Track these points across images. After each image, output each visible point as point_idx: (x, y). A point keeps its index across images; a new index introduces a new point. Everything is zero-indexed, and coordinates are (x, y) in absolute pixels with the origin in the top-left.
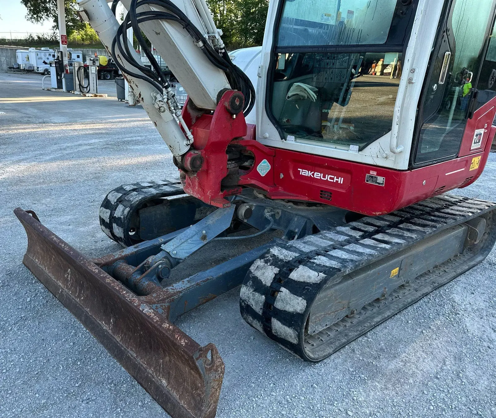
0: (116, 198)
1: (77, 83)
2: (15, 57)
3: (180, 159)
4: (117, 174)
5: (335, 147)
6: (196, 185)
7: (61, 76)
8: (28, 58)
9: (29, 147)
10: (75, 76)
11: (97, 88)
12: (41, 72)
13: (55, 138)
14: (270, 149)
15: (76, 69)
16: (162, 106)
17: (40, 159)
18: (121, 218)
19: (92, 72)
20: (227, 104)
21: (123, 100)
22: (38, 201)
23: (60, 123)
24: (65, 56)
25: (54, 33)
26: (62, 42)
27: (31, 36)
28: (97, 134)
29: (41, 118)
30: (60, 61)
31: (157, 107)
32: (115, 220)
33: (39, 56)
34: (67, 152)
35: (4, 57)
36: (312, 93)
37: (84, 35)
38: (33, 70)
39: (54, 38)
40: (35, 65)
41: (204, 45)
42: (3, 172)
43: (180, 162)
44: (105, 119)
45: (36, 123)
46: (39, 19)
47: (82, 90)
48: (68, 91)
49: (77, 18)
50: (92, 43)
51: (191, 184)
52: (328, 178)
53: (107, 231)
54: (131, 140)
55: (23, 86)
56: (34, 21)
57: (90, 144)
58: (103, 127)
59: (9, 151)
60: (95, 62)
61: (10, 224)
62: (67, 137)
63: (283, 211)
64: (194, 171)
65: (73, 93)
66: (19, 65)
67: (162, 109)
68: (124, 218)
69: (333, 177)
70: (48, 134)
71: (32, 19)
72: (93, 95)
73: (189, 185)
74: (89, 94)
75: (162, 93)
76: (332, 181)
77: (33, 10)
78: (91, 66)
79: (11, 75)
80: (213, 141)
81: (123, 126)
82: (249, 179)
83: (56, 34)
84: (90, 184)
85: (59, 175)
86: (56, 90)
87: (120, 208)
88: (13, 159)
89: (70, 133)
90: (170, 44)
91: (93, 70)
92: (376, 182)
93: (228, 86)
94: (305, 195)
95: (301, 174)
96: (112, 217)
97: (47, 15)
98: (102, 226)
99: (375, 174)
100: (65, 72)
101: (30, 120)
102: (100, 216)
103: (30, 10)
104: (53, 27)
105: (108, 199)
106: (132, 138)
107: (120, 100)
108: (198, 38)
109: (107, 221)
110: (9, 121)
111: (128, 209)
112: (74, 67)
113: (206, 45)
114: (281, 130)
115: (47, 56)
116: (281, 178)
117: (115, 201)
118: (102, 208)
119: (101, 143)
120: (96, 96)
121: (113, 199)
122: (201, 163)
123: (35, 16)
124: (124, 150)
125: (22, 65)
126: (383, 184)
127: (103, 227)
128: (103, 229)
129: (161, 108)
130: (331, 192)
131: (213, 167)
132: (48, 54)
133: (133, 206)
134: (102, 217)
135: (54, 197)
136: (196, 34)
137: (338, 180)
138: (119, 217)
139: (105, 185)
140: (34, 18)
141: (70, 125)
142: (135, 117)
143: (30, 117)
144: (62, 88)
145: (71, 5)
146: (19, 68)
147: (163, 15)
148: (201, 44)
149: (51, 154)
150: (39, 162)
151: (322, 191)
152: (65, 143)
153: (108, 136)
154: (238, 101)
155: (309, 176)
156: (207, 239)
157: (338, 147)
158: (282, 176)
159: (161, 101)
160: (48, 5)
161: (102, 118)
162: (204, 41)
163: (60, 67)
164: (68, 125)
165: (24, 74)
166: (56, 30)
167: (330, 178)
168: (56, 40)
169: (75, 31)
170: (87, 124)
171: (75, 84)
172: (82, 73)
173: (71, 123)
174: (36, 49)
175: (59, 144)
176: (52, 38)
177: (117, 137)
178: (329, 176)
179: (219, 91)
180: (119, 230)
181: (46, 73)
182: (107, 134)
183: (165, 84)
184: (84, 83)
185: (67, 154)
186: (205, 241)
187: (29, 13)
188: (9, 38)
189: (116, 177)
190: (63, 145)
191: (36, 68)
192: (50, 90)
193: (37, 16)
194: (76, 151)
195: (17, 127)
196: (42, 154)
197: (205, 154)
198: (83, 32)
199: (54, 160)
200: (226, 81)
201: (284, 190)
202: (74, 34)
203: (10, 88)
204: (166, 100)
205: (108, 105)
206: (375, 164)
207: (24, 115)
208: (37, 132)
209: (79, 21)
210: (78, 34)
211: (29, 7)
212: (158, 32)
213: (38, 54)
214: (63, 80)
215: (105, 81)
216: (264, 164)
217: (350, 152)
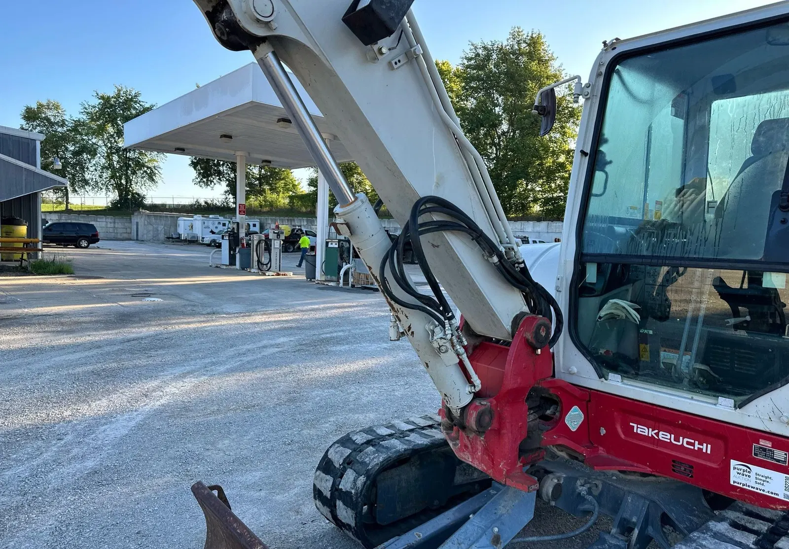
0: (341, 457)
1: (254, 259)
2: (176, 226)
3: (459, 412)
4: (319, 393)
5: (690, 397)
6: (478, 449)
7: (235, 251)
8: (192, 227)
9: (196, 351)
10: (253, 251)
11: (280, 265)
12: (207, 242)
13: (231, 337)
14: (582, 390)
15: (255, 243)
16: (444, 344)
17: (212, 370)
18: (352, 493)
19: (275, 247)
20: (529, 336)
21: (312, 280)
22: (213, 444)
23: (235, 313)
24: (242, 228)
25: (227, 198)
26: (240, 212)
27: (197, 201)
28: (285, 329)
29: (209, 307)
30: (236, 233)
31: (436, 345)
32: (340, 494)
33: (206, 225)
34: (249, 359)
35: (162, 225)
36: (633, 312)
37: (263, 201)
38: (197, 241)
39: (225, 204)
40: (200, 236)
41: (499, 261)
42: (161, 394)
43: (458, 418)
44: (293, 306)
45: (204, 315)
46: (209, 183)
47: (260, 268)
48: (243, 269)
49: (255, 183)
50: (271, 210)
51: (470, 446)
52: (684, 441)
53: (326, 510)
54: (331, 337)
55: (184, 261)
56: (203, 185)
57: (278, 345)
58: (291, 318)
59: (168, 358)
60: (279, 235)
61: (173, 491)
62: (247, 335)
63: (604, 483)
64: (479, 432)
65: (248, 270)
66: (179, 234)
67: (443, 348)
68: (356, 494)
69: (693, 441)
70: (221, 331)
71: (201, 183)
72: (275, 274)
73: (466, 447)
74: (270, 272)
75: (444, 327)
76: (692, 448)
77: (203, 173)
78: (275, 240)
79: (169, 246)
80: (510, 388)
81: (317, 316)
82: (555, 437)
83: (228, 199)
84: (283, 411)
85: (239, 397)
86: (228, 267)
87: (350, 475)
88: (174, 372)
89: (249, 328)
90: (453, 259)
91: (277, 244)
92: (773, 458)
93: (526, 309)
94: (646, 465)
95: (635, 431)
96: (335, 489)
97: (220, 179)
98: (317, 501)
99: (770, 446)
100: (240, 246)
101: (195, 309)
102: (314, 485)
103: (200, 173)
104: (226, 192)
105: (330, 457)
106: (331, 334)
107: (309, 280)
108: (491, 251)
109: (328, 494)
110: (167, 311)
111: (362, 479)
112: (253, 241)
113: (502, 261)
114: (597, 363)
115: (216, 225)
116: (602, 434)
117: (341, 461)
118: (318, 473)
119: (292, 343)
120: (278, 275)
121: (338, 457)
122: (491, 418)
123: (205, 180)
124: (324, 352)
125: (183, 235)
126: (786, 462)
127: (319, 503)
128: (318, 505)
129: (441, 348)
130: (691, 465)
131: (508, 425)
132: (216, 222)
133: (371, 473)
134: (318, 486)
135: (234, 436)
136: (489, 247)
137: (701, 447)
138: (347, 491)
139: (304, 413)
140: (204, 182)
141: (250, 316)
142: (331, 303)
143: (194, 306)
144: (235, 265)
145: (249, 169)
146: (179, 238)
147: (447, 225)
148: (495, 259)
149: (227, 363)
150: (211, 376)
151: (674, 461)
152: (245, 344)
153: (299, 331)
154: (543, 330)
155: (650, 435)
156: (501, 542)
157: (695, 397)
158: (603, 431)
159: (443, 338)
160: (221, 168)
161: (288, 305)
162: (500, 256)
163: (234, 239)
164: (246, 316)
165: (184, 245)
166: (228, 195)
167: (688, 443)
168: (228, 207)
169: (253, 197)
170: (270, 314)
171: (253, 260)
172: (262, 248)
173: (249, 313)
174: (202, 217)
175: (236, 346)
176: (223, 204)
177: (312, 332)
178: (686, 440)
179: (515, 315)
180: (346, 512)
181: (213, 244)
182: (298, 328)
183: (448, 314)
184: (264, 260)
185: (248, 362)
186: (499, 545)
187: (197, 177)
188: (171, 203)
189: (318, 398)
190: (242, 347)
191: (201, 238)
192: (219, 267)
193: (207, 180)
194: (259, 356)
195: (178, 321)
196: (213, 364)
197: (497, 406)
198: (261, 198)
199: (232, 371)
200: (522, 302)
201: (608, 452)
202: (251, 199)
203: (168, 264)
204: (449, 337)
205: (295, 287)
206: (768, 430)
207: (187, 303)
208: (206, 329)
209: (257, 185)
210: (256, 200)
211: (199, 170)
212: (436, 244)
213: (204, 223)
214: (238, 256)
215: (287, 253)
216: (574, 413)
217: (718, 407)
